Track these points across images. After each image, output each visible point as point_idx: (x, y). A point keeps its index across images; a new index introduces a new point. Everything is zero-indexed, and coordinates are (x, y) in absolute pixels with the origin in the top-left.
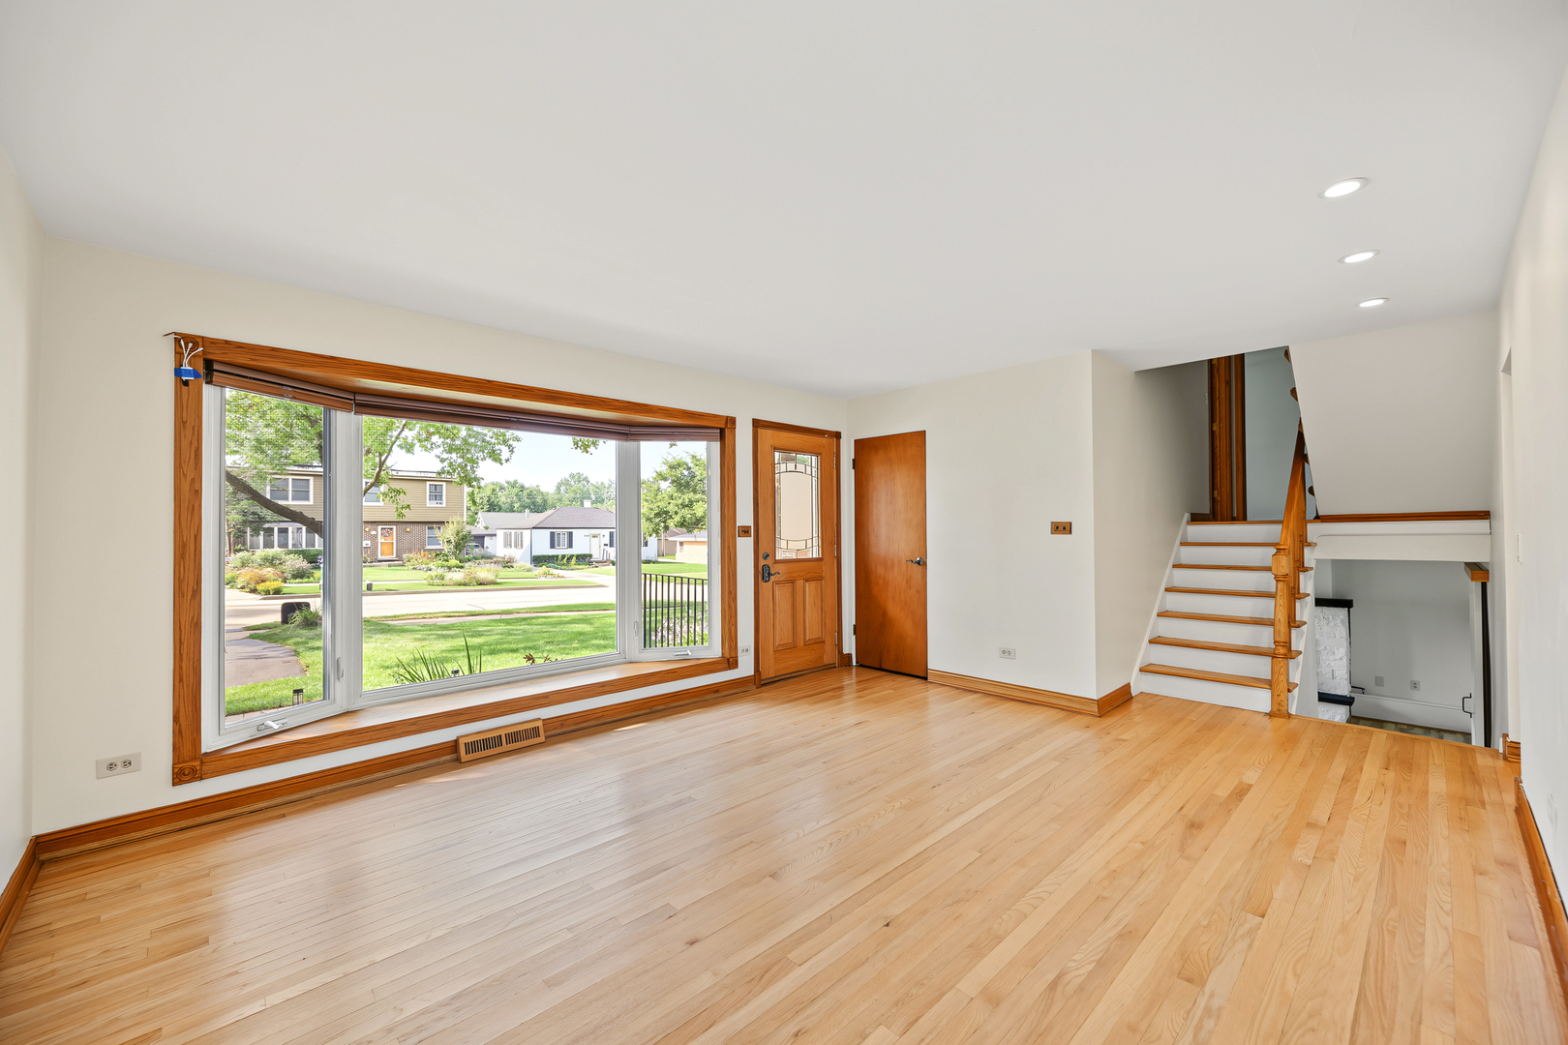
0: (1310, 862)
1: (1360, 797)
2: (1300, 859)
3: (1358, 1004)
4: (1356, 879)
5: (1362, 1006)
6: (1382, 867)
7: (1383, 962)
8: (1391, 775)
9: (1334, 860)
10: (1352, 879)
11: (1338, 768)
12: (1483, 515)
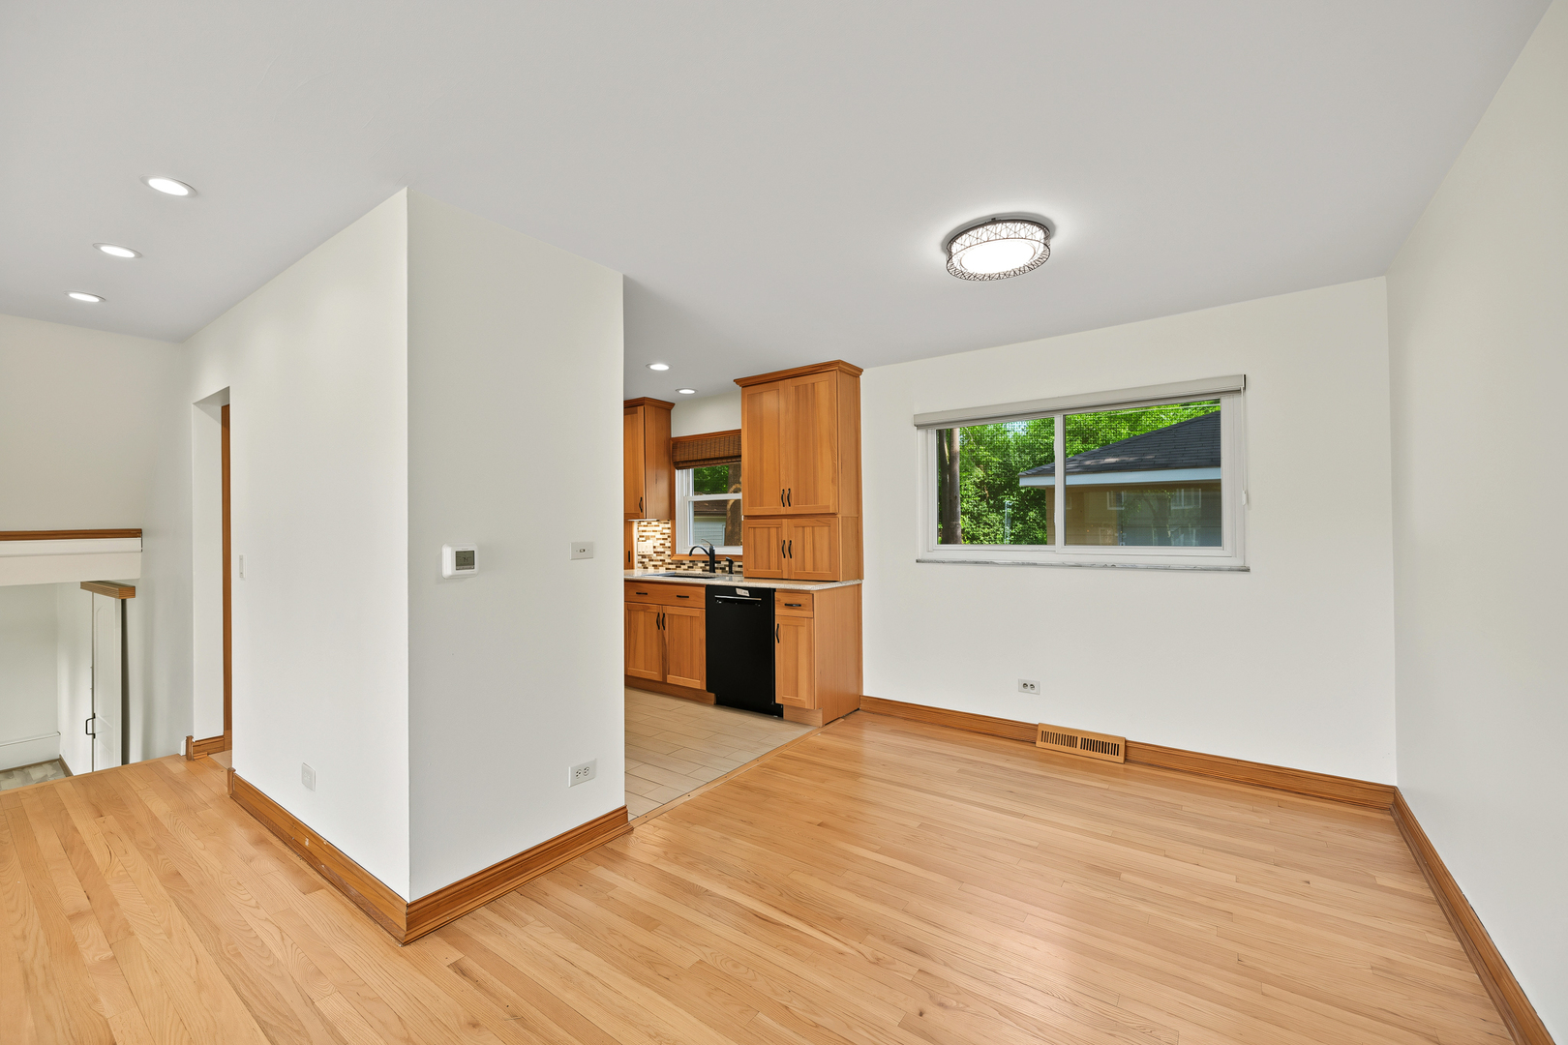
0: (110, 953)
1: (100, 857)
2: (97, 959)
3: (267, 1035)
4: (170, 935)
5: (271, 1033)
6: (180, 908)
7: (252, 983)
8: (110, 819)
9: (132, 934)
10: (165, 937)
11: (48, 841)
12: (136, 533)
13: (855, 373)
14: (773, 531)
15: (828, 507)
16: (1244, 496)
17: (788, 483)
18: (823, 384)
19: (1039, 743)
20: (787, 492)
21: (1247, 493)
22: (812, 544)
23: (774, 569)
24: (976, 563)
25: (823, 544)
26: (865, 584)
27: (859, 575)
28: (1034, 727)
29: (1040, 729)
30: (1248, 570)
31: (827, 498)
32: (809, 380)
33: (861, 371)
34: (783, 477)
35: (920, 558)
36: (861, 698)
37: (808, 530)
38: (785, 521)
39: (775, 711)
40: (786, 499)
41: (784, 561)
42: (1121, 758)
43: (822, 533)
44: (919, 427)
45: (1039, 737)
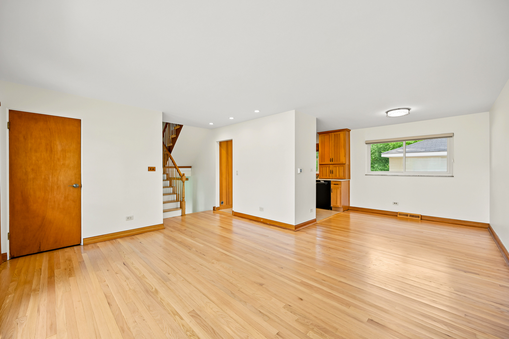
12: (190, 167)
13: (349, 131)
14: (328, 168)
15: (343, 162)
16: (453, 160)
17: (332, 156)
18: (342, 134)
19: (398, 216)
20: (332, 159)
21: (453, 159)
22: (338, 171)
23: (328, 177)
24: (382, 175)
25: (342, 171)
26: (351, 180)
27: (349, 178)
28: (397, 213)
29: (399, 213)
30: (453, 176)
31: (342, 160)
32: (338, 133)
33: (350, 130)
34: (330, 155)
35: (366, 174)
36: (349, 207)
37: (337, 168)
38: (331, 165)
39: (330, 208)
40: (331, 160)
41: (331, 175)
42: (420, 219)
43: (341, 168)
44: (366, 144)
45: (398, 214)
